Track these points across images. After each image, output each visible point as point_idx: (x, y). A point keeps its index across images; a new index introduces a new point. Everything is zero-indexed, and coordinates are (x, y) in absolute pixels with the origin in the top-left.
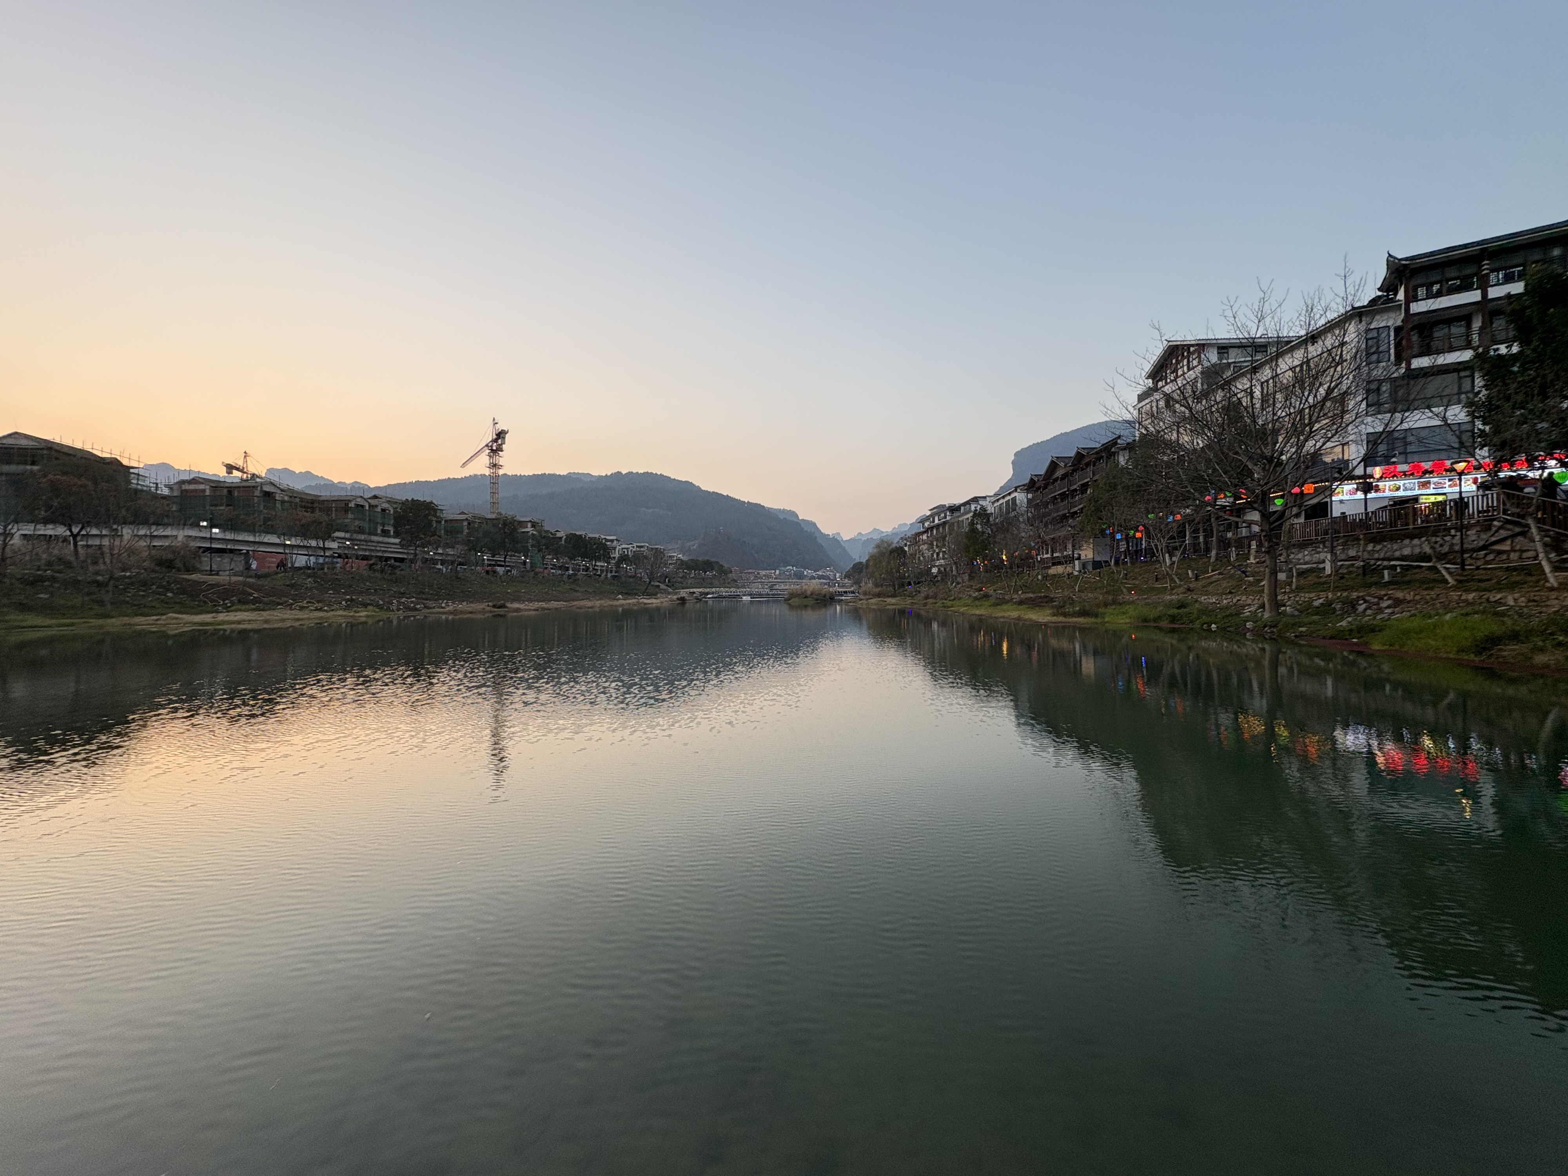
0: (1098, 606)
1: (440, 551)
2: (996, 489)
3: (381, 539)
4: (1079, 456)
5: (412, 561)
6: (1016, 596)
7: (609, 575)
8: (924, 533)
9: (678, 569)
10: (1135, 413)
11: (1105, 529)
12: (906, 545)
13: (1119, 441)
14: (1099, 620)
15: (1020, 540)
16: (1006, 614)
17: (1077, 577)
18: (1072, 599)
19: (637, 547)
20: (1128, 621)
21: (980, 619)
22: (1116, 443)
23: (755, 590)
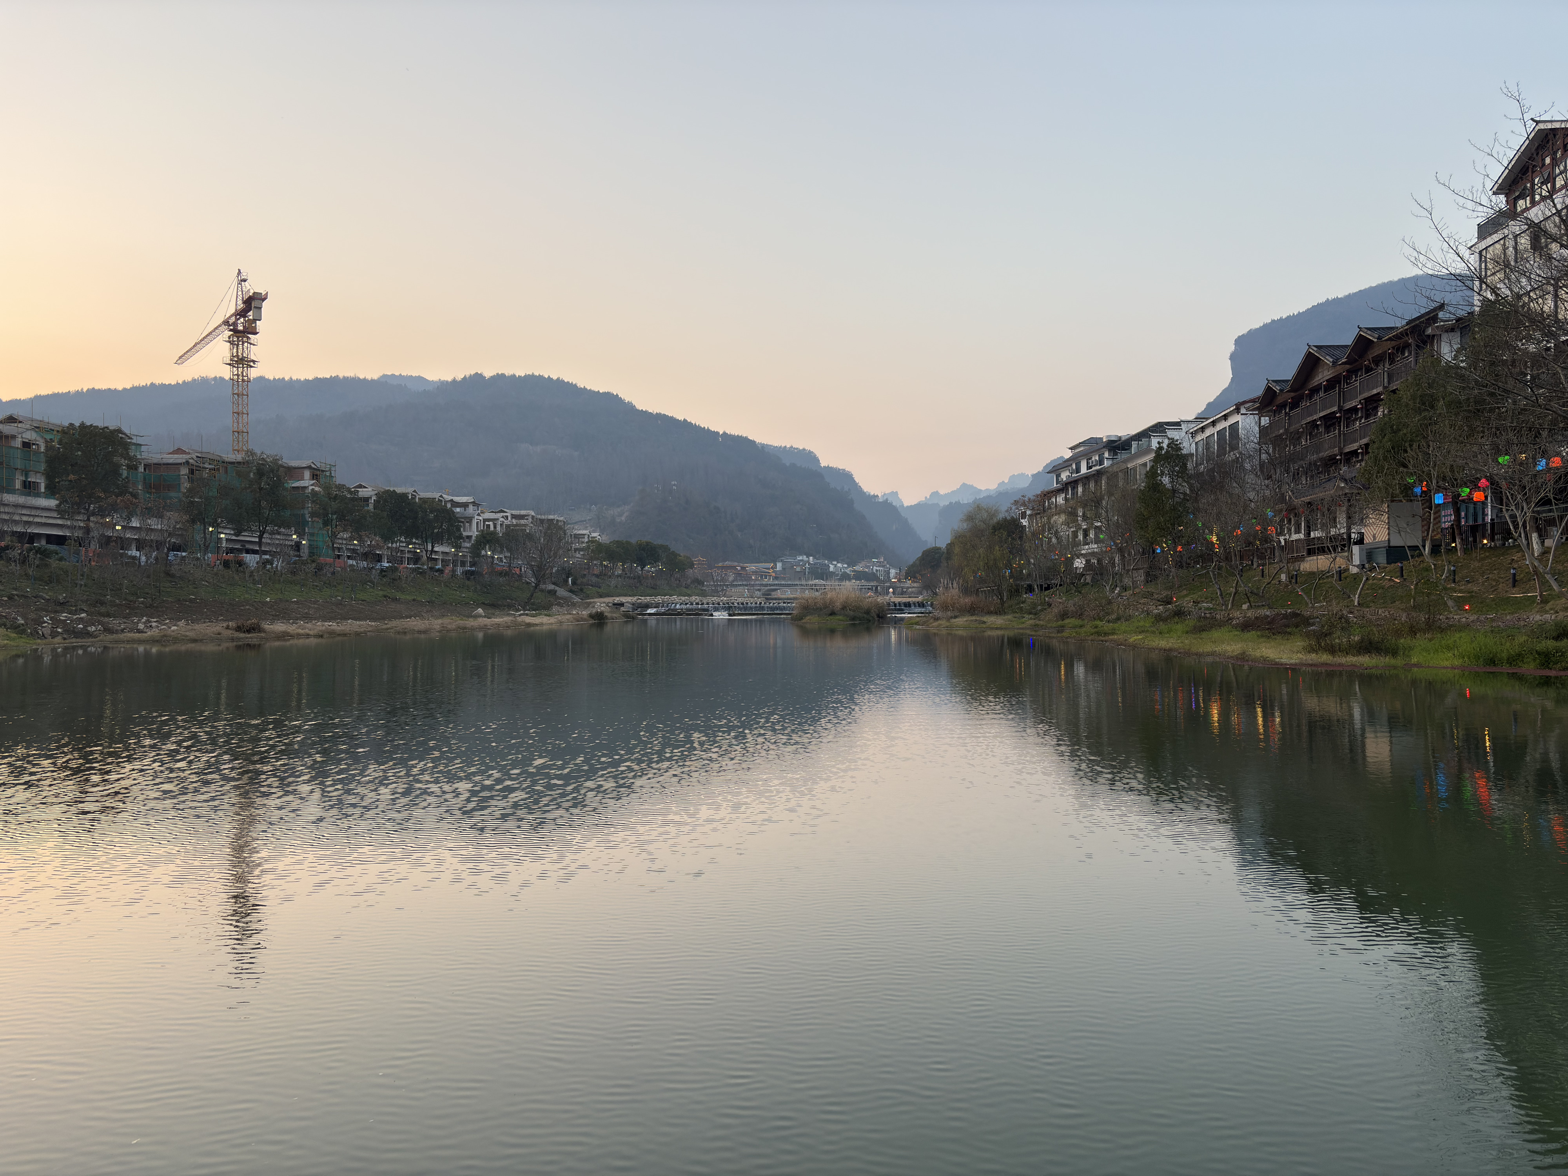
0: (1398, 633)
1: (135, 523)
2: (1200, 408)
3: (21, 500)
4: (1362, 344)
5: (80, 542)
6: (1237, 614)
7: (459, 570)
8: (1058, 491)
9: (591, 559)
10: (1474, 260)
11: (1413, 485)
12: (1024, 515)
13: (1441, 315)
14: (1399, 661)
15: (1246, 507)
16: (1218, 649)
17: (1356, 577)
18: (1347, 621)
19: (514, 517)
20: (1457, 662)
21: (1168, 656)
22: (1435, 319)
23: (737, 600)
